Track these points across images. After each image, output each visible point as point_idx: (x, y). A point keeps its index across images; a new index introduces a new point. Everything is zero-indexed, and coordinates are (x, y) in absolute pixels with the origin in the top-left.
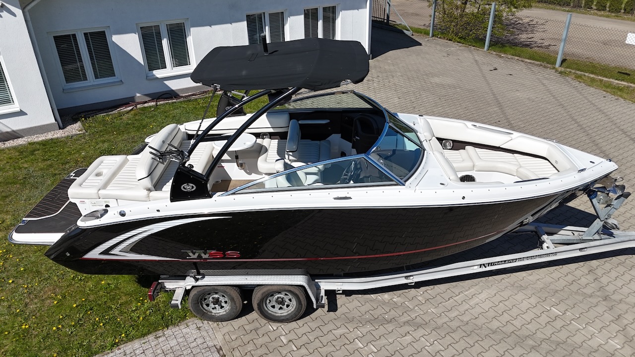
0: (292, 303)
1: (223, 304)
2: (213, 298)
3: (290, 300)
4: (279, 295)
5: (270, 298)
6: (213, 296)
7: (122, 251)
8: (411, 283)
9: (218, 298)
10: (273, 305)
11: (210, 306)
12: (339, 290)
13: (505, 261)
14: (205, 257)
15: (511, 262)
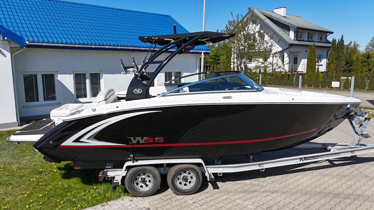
0: (193, 179)
1: (148, 183)
2: (141, 179)
4: (185, 175)
5: (179, 176)
6: (141, 177)
7: (88, 139)
8: (262, 169)
9: (145, 178)
10: (180, 182)
11: (139, 184)
12: (220, 174)
13: (313, 157)
14: (142, 142)
15: (316, 158)
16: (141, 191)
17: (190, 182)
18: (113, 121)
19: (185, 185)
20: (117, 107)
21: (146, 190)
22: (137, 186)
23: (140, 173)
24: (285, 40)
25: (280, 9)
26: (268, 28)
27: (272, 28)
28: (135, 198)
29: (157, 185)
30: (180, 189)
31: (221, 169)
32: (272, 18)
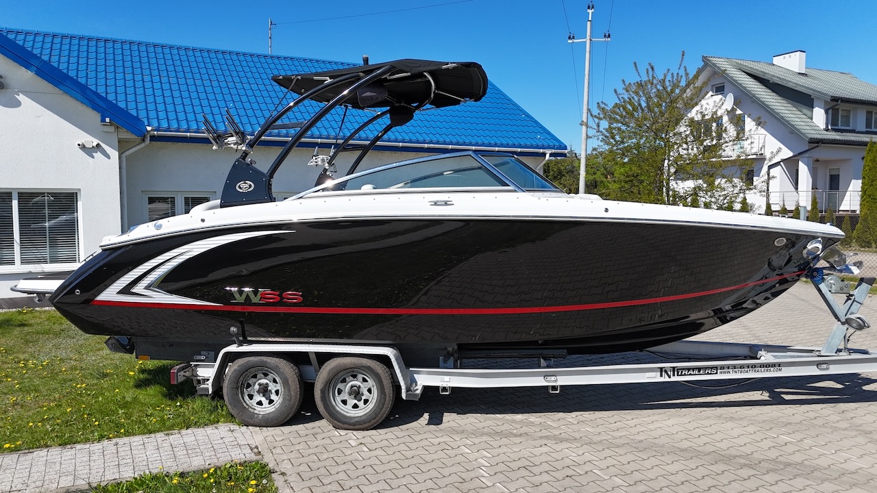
0: (371, 395)
1: (273, 397)
2: (260, 385)
3: (369, 391)
4: (354, 383)
5: (340, 385)
6: (260, 381)
7: (147, 288)
8: (554, 388)
9: (267, 384)
10: (344, 399)
11: (254, 397)
12: (444, 389)
13: (699, 369)
14: (255, 300)
15: (708, 374)
16: (256, 412)
17: (366, 401)
18: (195, 250)
19: (355, 406)
20: (203, 221)
21: (268, 412)
22: (251, 401)
23: (256, 373)
24: (798, 130)
25: (790, 56)
26: (754, 101)
27: (763, 102)
28: (245, 427)
29: (290, 400)
30: (340, 413)
31: (447, 378)
32: (765, 78)
